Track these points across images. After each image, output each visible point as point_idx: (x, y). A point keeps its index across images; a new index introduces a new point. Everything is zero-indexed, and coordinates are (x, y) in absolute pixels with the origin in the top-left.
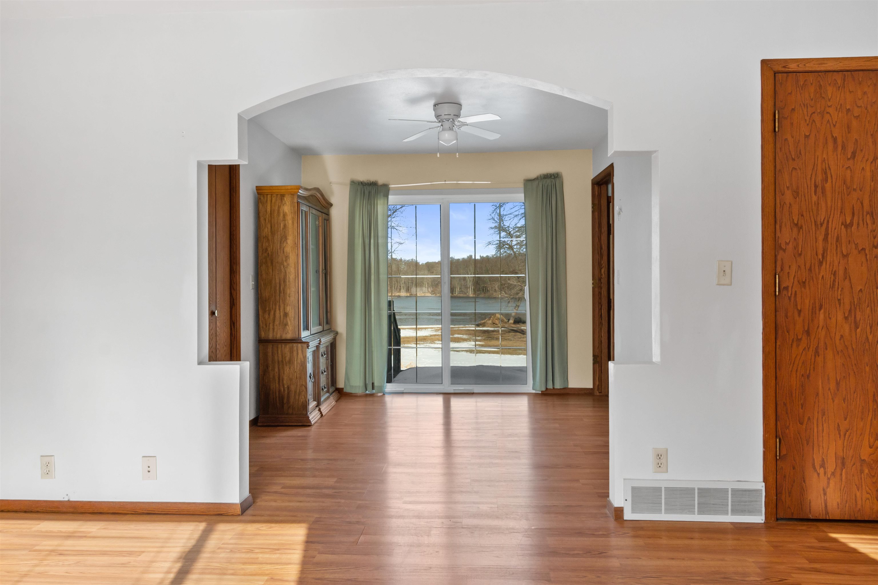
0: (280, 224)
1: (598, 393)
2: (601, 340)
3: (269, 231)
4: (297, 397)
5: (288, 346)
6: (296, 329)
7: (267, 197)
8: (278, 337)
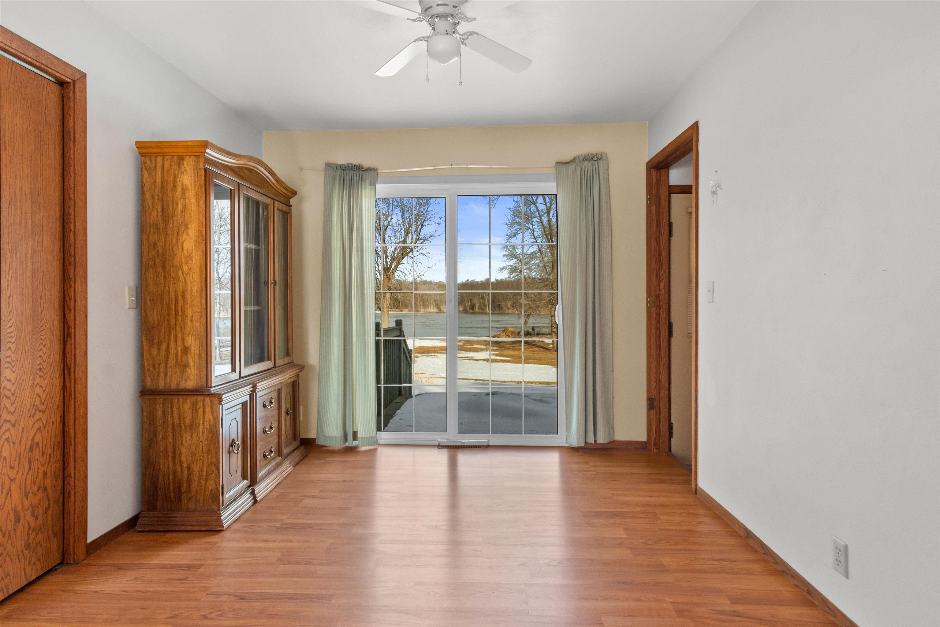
0: (177, 205)
1: (655, 449)
2: (660, 378)
3: (159, 215)
4: (203, 483)
5: (189, 401)
6: (202, 373)
7: (156, 159)
8: (173, 386)
